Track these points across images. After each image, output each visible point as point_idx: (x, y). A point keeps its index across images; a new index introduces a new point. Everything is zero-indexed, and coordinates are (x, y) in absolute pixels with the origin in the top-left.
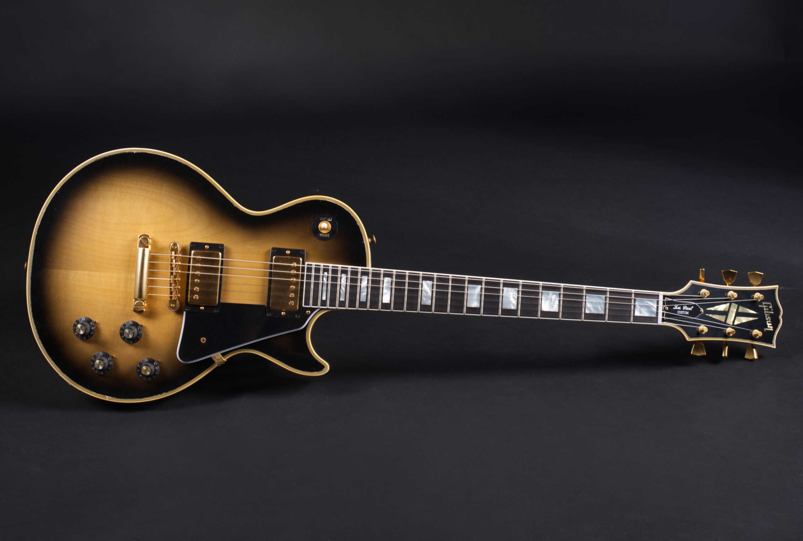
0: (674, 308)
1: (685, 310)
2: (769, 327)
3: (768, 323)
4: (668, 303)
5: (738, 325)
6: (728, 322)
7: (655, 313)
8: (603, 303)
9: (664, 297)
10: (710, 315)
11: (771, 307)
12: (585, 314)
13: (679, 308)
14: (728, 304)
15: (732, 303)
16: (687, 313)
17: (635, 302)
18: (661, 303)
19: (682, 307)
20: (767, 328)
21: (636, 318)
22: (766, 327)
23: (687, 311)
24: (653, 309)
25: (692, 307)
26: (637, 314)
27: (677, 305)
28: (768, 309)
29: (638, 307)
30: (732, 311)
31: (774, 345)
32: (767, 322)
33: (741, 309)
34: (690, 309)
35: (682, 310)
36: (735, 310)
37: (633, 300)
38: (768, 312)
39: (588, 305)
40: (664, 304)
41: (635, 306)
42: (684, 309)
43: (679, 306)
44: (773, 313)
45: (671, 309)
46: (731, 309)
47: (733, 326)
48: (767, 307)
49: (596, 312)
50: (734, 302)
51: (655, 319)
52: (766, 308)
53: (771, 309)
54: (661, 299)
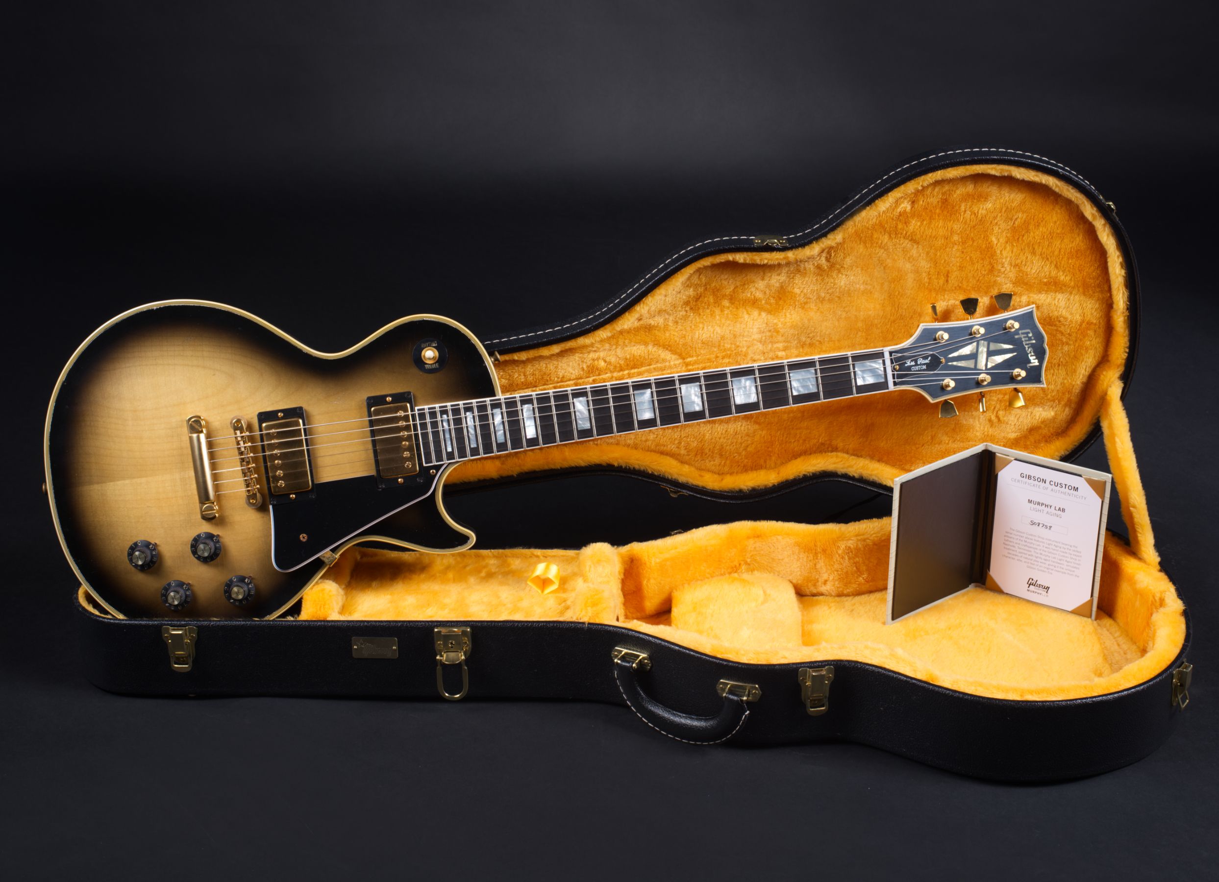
0: (906, 365)
1: (921, 364)
2: (1032, 361)
3: (1031, 356)
4: (897, 360)
5: (993, 368)
6: (979, 367)
7: (883, 376)
8: (813, 378)
9: (891, 353)
10: (955, 363)
11: (1030, 335)
12: (793, 396)
13: (913, 363)
14: (975, 344)
15: (980, 342)
16: (924, 367)
17: (854, 368)
18: (888, 362)
19: (916, 361)
20: (1031, 363)
21: (861, 389)
22: (1029, 362)
23: (924, 364)
24: (880, 371)
25: (930, 358)
26: (860, 382)
27: (910, 360)
28: (1027, 339)
29: (859, 373)
30: (982, 352)
31: (1043, 384)
32: (1029, 355)
33: (993, 346)
34: (927, 361)
35: (916, 365)
37: (851, 367)
38: (1027, 342)
39: (795, 384)
40: (892, 363)
41: (855, 373)
42: (919, 363)
43: (912, 361)
44: (1034, 342)
45: (902, 367)
46: (980, 350)
47: (988, 371)
48: (1025, 335)
49: (806, 392)
50: (981, 340)
51: (884, 385)
53: (1031, 337)
54: (887, 356)
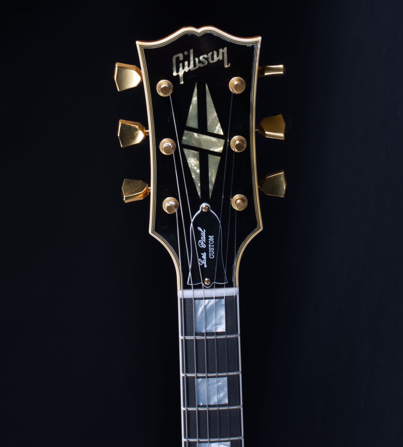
0: (205, 266)
1: (207, 243)
2: (220, 57)
3: (213, 59)
4: (196, 279)
5: (223, 127)
6: (219, 149)
7: (217, 300)
8: (208, 381)
9: (186, 287)
10: (211, 187)
11: (181, 56)
12: (230, 404)
13: (204, 255)
14: (186, 151)
15: (184, 142)
16: (211, 238)
17: (202, 334)
18: (199, 293)
19: (201, 250)
20: (223, 60)
21: (230, 328)
22: (221, 62)
23: (207, 238)
24: (210, 304)
25: (199, 229)
26: (222, 328)
27: (199, 260)
28: (186, 63)
29: (210, 328)
30: (198, 140)
31: (256, 43)
32: (211, 62)
33: (192, 122)
34: (203, 234)
35: (206, 250)
36: (196, 135)
37: (198, 338)
38: (192, 63)
39: (214, 400)
40: (199, 287)
41: (208, 334)
42: (204, 246)
43: (200, 257)
44: (192, 51)
45: (207, 273)
46: (195, 145)
47: (226, 137)
48: (181, 65)
49: (226, 389)
50: (181, 139)
51: (229, 301)
52: (183, 68)
53: (184, 56)
54: (189, 294)
